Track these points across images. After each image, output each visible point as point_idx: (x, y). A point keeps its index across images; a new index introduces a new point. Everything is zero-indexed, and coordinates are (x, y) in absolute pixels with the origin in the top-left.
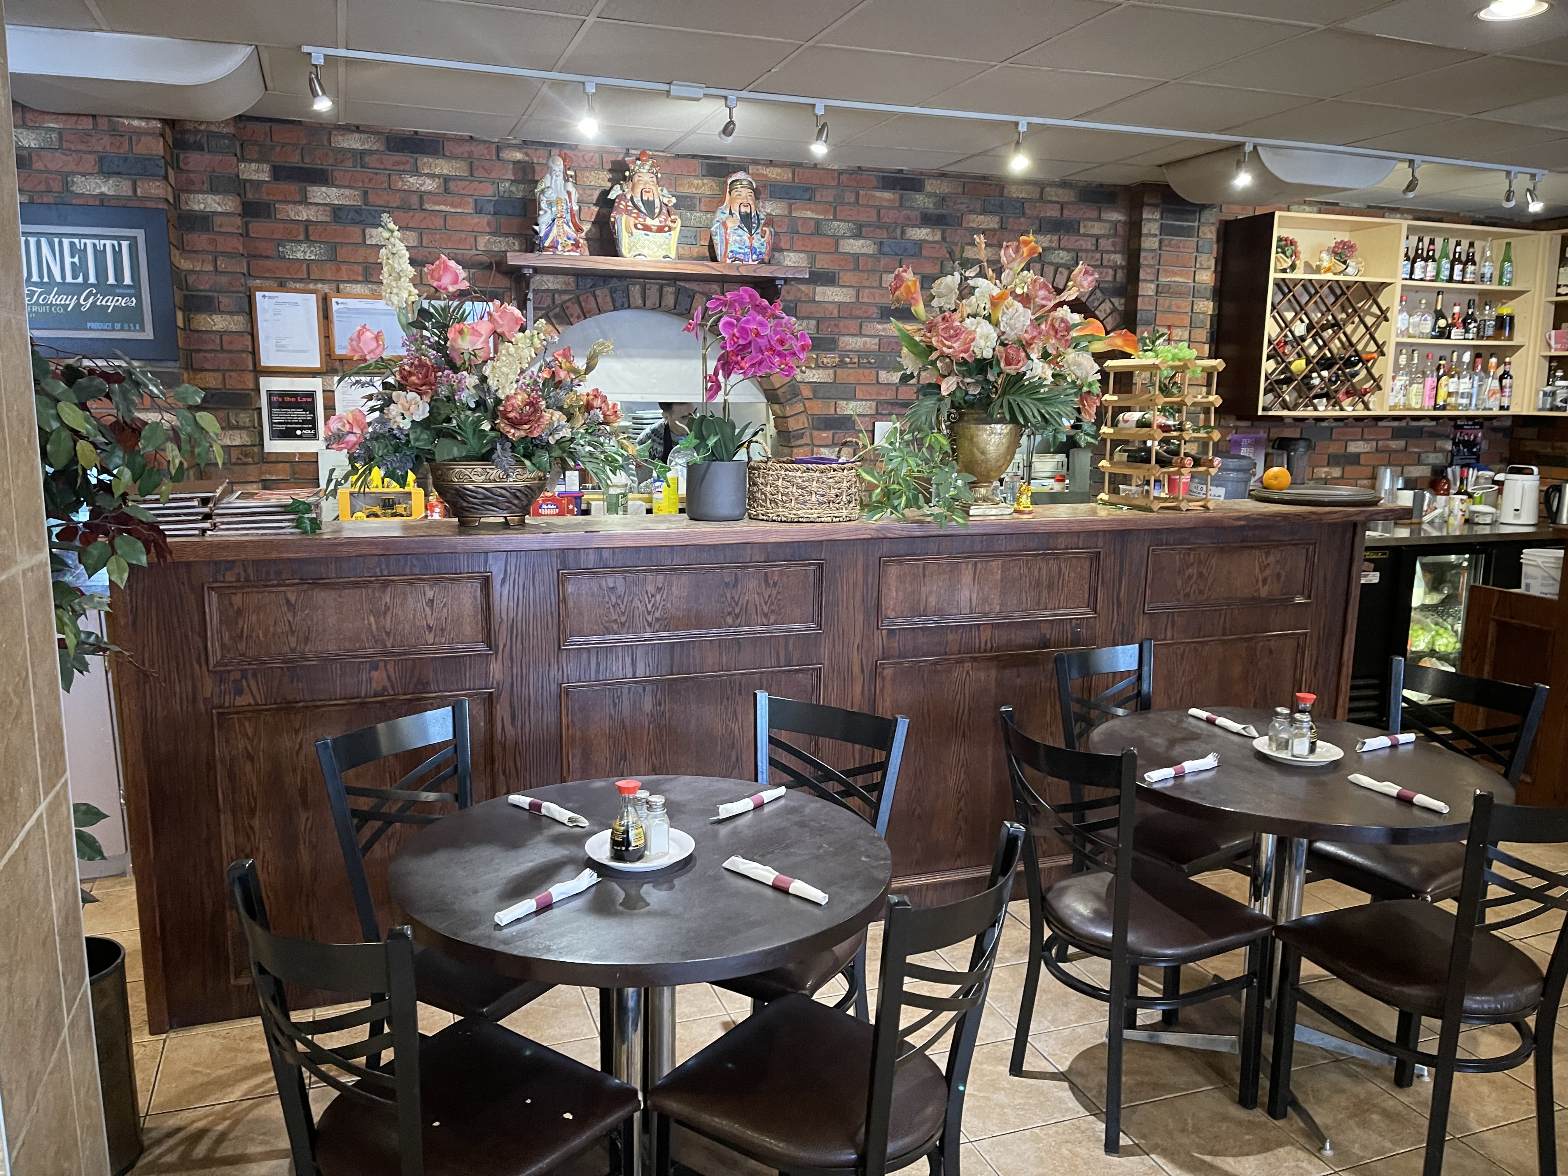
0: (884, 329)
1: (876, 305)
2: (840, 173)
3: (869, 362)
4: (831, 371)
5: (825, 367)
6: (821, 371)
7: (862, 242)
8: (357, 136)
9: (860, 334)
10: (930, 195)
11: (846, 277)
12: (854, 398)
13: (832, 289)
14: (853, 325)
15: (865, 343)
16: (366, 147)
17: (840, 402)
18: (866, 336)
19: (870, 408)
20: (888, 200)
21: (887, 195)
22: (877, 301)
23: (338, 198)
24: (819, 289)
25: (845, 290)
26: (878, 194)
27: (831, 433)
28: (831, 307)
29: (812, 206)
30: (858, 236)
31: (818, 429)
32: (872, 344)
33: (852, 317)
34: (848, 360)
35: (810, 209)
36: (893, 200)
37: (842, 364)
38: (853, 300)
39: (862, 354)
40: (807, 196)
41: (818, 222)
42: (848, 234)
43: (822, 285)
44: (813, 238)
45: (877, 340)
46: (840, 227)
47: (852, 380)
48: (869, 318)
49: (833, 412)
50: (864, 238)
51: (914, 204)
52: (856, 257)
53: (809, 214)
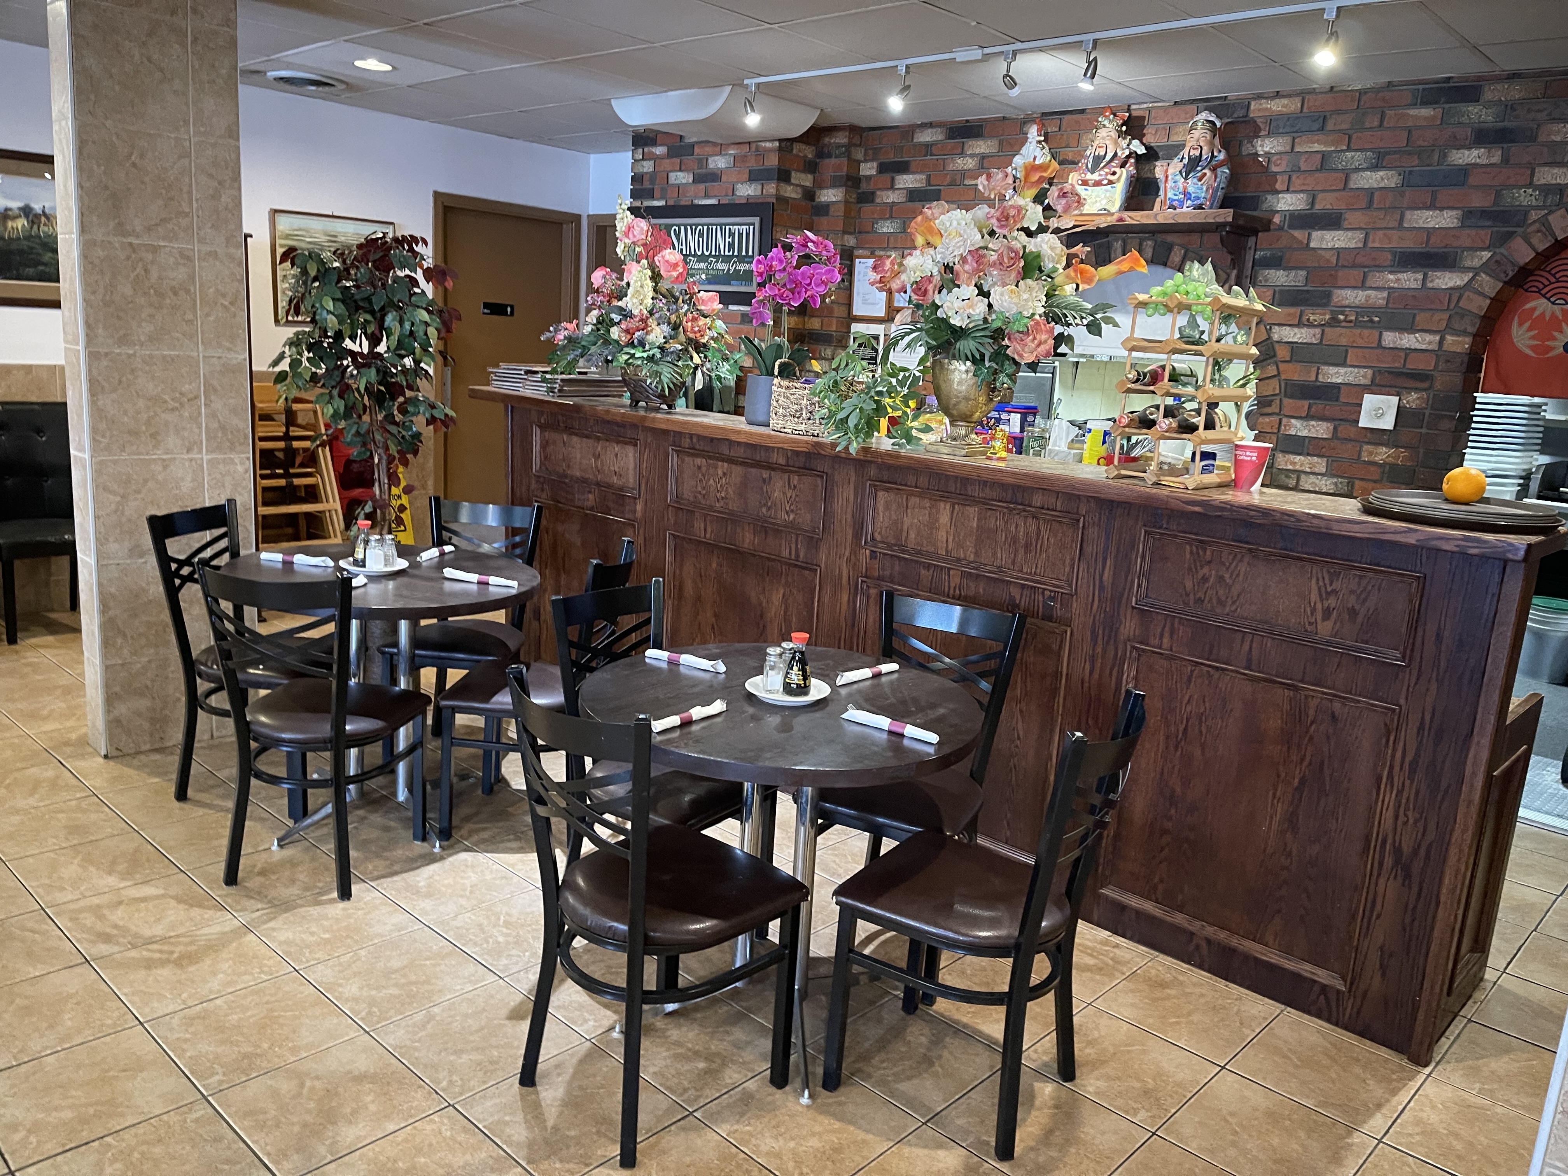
0: (1398, 280)
1: (1390, 250)
2: (1362, 93)
3: (1371, 321)
4: (1318, 331)
5: (1311, 325)
6: (1304, 330)
7: (1381, 173)
8: (930, 130)
9: (1363, 286)
10: (1489, 104)
11: (1352, 218)
12: (1343, 364)
13: (1333, 233)
14: (1356, 274)
15: (1368, 297)
16: (934, 138)
17: (1325, 368)
18: (1370, 288)
19: (1364, 377)
20: (1426, 118)
21: (1426, 112)
22: (1394, 245)
23: (912, 182)
24: (1316, 234)
25: (1350, 234)
26: (1413, 112)
27: (1306, 403)
28: (1327, 255)
29: (1321, 137)
30: (1375, 167)
31: (1291, 397)
32: (1378, 298)
33: (1354, 266)
34: (1341, 317)
35: (1318, 142)
36: (1433, 118)
37: (1334, 322)
38: (1360, 245)
39: (1361, 310)
40: (1316, 126)
41: (1324, 156)
42: (1365, 165)
43: (1322, 228)
44: (1318, 175)
45: (1385, 294)
46: (1356, 158)
47: (1344, 341)
48: (1379, 267)
49: (1313, 378)
50: (1384, 168)
51: (1465, 119)
52: (1370, 193)
53: (1317, 147)
